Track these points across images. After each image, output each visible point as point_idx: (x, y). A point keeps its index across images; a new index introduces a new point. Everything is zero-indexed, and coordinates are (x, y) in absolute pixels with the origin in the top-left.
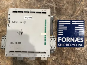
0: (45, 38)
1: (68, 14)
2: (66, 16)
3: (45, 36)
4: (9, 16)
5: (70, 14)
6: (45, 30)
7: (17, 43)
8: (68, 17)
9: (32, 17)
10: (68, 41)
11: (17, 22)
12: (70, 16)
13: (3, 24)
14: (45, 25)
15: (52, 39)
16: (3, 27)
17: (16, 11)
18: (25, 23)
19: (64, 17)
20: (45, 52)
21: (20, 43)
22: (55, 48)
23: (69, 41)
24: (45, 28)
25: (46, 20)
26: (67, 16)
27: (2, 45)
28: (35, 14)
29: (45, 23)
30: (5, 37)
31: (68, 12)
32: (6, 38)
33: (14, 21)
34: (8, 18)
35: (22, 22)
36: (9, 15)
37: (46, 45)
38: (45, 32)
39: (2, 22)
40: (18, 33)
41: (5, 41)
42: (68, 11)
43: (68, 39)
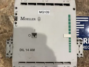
0: (70, 41)
1: (85, 9)
2: (82, 11)
3: (70, 38)
4: (15, 10)
5: (87, 9)
6: (70, 30)
7: (29, 50)
8: (84, 13)
9: (49, 11)
10: (85, 42)
11: (27, 19)
12: (86, 12)
13: (5, 22)
14: (70, 23)
15: (77, 43)
16: (5, 26)
17: (26, 2)
18: (39, 20)
19: (80, 13)
20: (70, 63)
21: (34, 50)
22: (83, 56)
23: (87, 43)
24: (70, 27)
25: (69, 16)
26: (84, 11)
27: (7, 53)
28: (54, 6)
29: (69, 20)
30: (10, 41)
31: (85, 7)
32: (12, 43)
33: (24, 17)
34: (15, 12)
35: (35, 19)
36: (16, 8)
37: (70, 52)
38: (70, 33)
39: (3, 20)
40: (30, 35)
41: (11, 46)
42: (85, 5)
43: (85, 40)
